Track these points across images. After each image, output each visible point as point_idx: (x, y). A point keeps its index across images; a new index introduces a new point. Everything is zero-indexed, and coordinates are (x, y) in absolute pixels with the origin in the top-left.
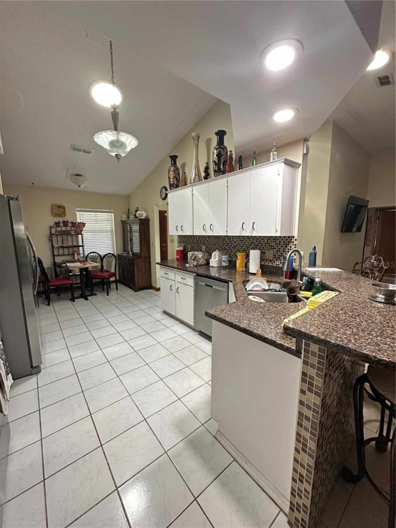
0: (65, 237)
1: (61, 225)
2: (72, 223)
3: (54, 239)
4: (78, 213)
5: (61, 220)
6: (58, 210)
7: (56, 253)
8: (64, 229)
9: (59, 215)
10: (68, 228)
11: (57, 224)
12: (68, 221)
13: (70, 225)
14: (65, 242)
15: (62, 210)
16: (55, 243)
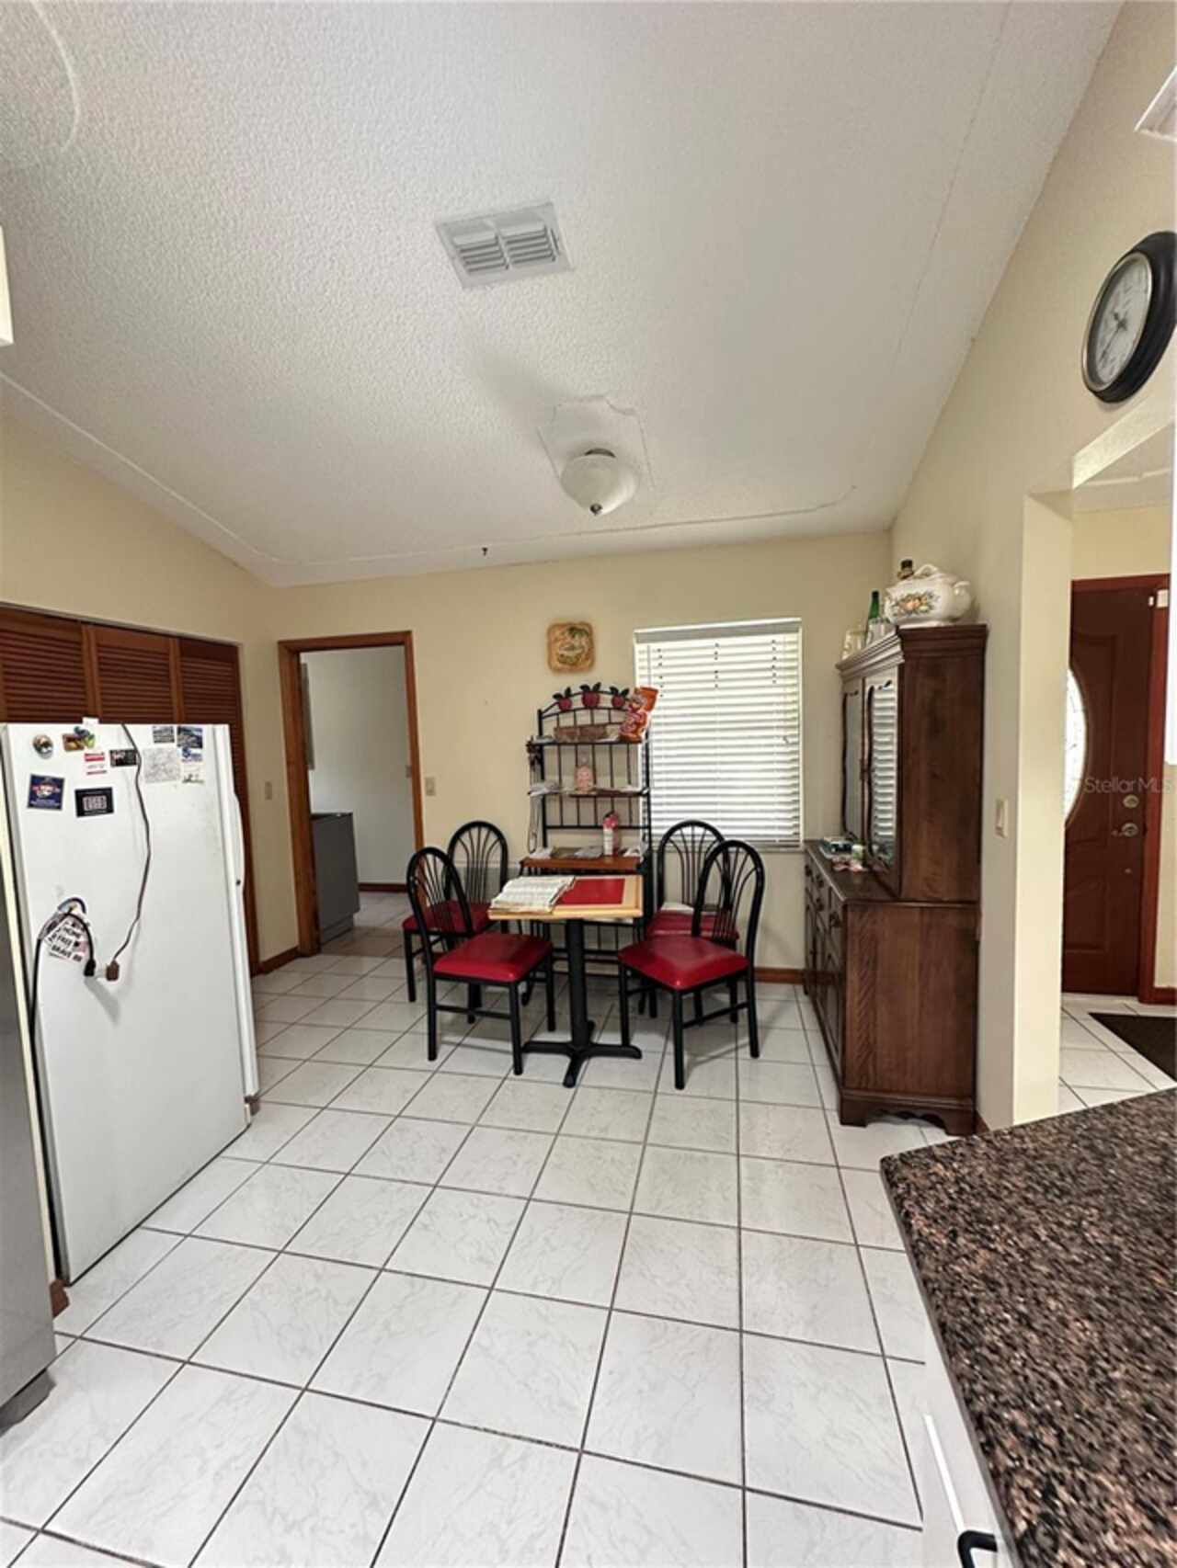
0: (586, 752)
1: (577, 702)
2: (614, 691)
3: (548, 761)
4: (643, 647)
5: (575, 682)
6: (571, 643)
7: (553, 818)
8: (584, 718)
9: (574, 665)
10: (601, 717)
11: (563, 700)
12: (598, 686)
13: (606, 700)
14: (585, 773)
15: (584, 641)
16: (552, 777)
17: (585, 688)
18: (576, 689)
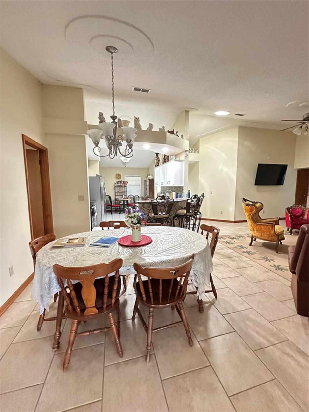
0: (120, 187)
1: (119, 182)
2: (123, 181)
3: (116, 188)
4: (126, 177)
5: (119, 180)
6: (118, 176)
7: (116, 195)
8: (120, 184)
9: (119, 179)
10: (122, 184)
12: (121, 181)
13: (122, 182)
14: (120, 190)
15: (119, 176)
16: (116, 190)
18: (119, 181)
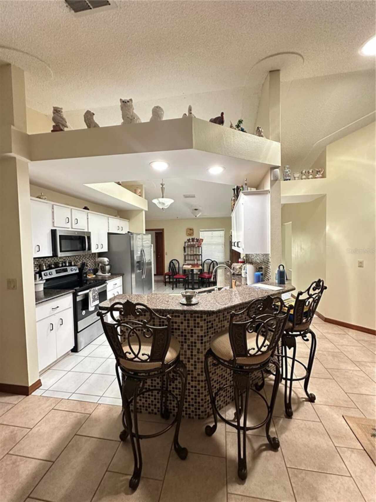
0: (192, 248)
2: (197, 239)
3: (186, 249)
4: (201, 232)
6: (190, 232)
7: (187, 259)
8: (192, 243)
9: (190, 235)
10: (195, 243)
11: (189, 240)
12: (194, 238)
13: (195, 240)
14: (192, 252)
16: (187, 252)
17: (192, 239)
